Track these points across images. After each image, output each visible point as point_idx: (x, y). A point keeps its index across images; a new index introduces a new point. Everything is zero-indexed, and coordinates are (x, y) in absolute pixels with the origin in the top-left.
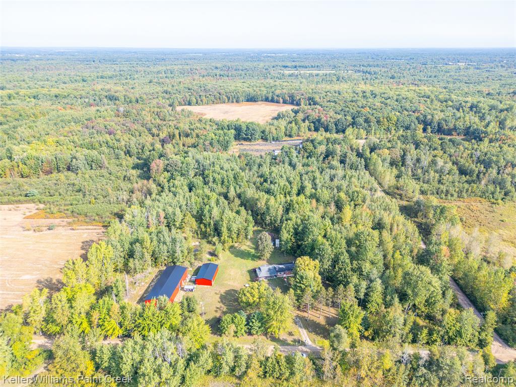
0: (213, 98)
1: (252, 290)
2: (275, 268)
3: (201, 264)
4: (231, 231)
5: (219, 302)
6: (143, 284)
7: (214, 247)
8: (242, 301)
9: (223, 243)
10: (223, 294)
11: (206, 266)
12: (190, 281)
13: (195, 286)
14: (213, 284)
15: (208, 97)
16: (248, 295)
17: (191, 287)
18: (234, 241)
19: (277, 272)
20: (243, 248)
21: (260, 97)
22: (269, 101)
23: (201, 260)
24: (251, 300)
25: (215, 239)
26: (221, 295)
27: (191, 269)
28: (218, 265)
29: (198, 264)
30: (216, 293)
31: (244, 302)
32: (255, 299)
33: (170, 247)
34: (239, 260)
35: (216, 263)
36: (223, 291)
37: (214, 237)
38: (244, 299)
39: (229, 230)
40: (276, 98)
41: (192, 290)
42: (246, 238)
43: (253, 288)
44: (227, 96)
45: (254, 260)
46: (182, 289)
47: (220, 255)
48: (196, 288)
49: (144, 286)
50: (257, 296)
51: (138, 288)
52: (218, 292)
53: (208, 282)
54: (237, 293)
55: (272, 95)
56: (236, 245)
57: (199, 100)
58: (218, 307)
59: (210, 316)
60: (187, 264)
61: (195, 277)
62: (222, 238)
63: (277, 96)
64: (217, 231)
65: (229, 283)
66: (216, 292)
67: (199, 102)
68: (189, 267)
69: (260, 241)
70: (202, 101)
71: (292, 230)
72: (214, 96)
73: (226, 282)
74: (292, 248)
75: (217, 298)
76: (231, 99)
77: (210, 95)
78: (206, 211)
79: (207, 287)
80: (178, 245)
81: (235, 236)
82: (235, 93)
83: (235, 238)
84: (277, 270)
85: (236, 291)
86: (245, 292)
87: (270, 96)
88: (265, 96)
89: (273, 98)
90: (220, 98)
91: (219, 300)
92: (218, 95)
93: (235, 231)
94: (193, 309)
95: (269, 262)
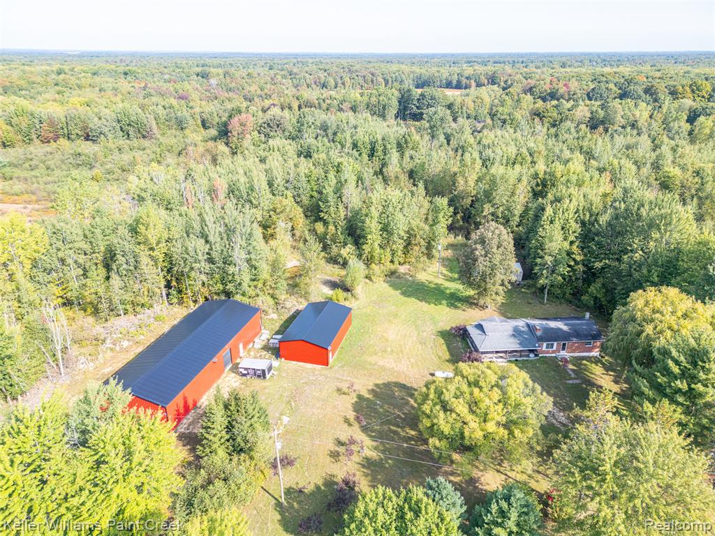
0: (361, 81)
1: (476, 391)
2: (531, 329)
3: (302, 305)
4: (390, 233)
5: (347, 421)
6: (125, 344)
7: (343, 273)
8: (433, 430)
9: (369, 262)
10: (367, 395)
11: (318, 308)
12: (266, 348)
13: (276, 363)
14: (331, 361)
15: (353, 78)
16: (461, 408)
17: (261, 364)
18: (396, 260)
19: (541, 339)
20: (422, 277)
21: (438, 79)
22: (452, 88)
23: (306, 295)
24: (474, 431)
25: (348, 251)
26: (360, 397)
27: (275, 316)
28: (350, 309)
29: (295, 304)
30: (339, 390)
31: (442, 436)
32: (491, 427)
33: (218, 247)
34: (414, 304)
35: (347, 304)
36: (364, 386)
37: (345, 244)
38: (444, 423)
39: (386, 229)
40: (464, 81)
41: (262, 375)
42: (430, 256)
43: (476, 384)
44: (384, 79)
45: (456, 307)
46: (235, 368)
47: (359, 289)
48: (279, 369)
49: (127, 350)
50: (497, 414)
51: (109, 354)
52: (344, 387)
53: (318, 354)
54: (412, 395)
55: (459, 78)
56: (402, 269)
57: (340, 82)
58: (343, 438)
59: (309, 477)
60: (263, 301)
61: (281, 336)
62: (367, 248)
63: (467, 78)
64: (355, 233)
65: (381, 363)
66: (340, 385)
67: (340, 85)
68: (270, 311)
69: (479, 246)
70: (343, 84)
71: (575, 227)
72: (364, 77)
73: (372, 359)
74: (568, 280)
75: (346, 406)
76: (390, 82)
77: (357, 76)
78: (329, 190)
79: (313, 371)
80: (239, 241)
81: (399, 246)
82: (397, 74)
83: (400, 253)
84: (539, 333)
85: (409, 390)
86: (447, 396)
87: (455, 79)
88: (447, 79)
89: (459, 82)
90: (372, 81)
91: (351, 415)
92: (370, 76)
93: (402, 233)
94: (246, 441)
95: (507, 311)
